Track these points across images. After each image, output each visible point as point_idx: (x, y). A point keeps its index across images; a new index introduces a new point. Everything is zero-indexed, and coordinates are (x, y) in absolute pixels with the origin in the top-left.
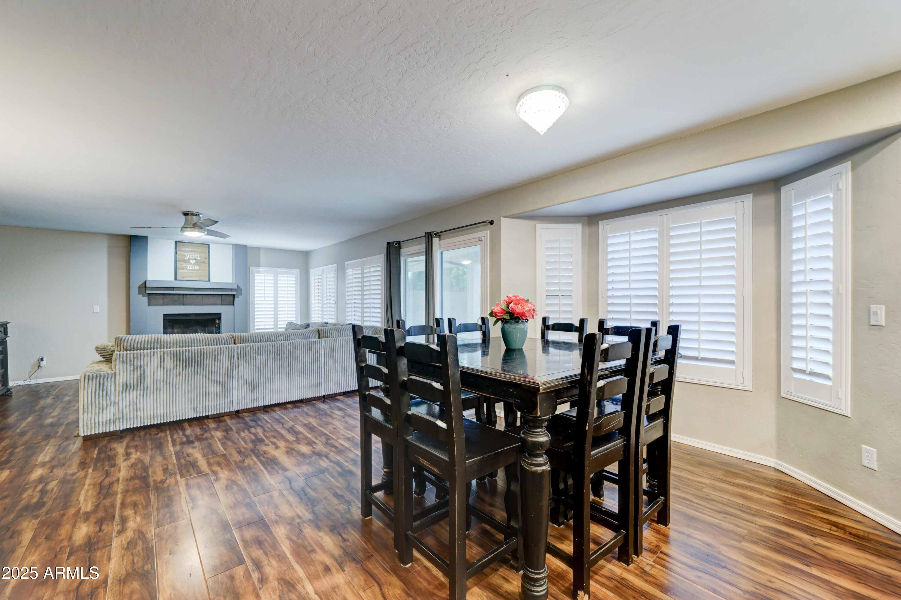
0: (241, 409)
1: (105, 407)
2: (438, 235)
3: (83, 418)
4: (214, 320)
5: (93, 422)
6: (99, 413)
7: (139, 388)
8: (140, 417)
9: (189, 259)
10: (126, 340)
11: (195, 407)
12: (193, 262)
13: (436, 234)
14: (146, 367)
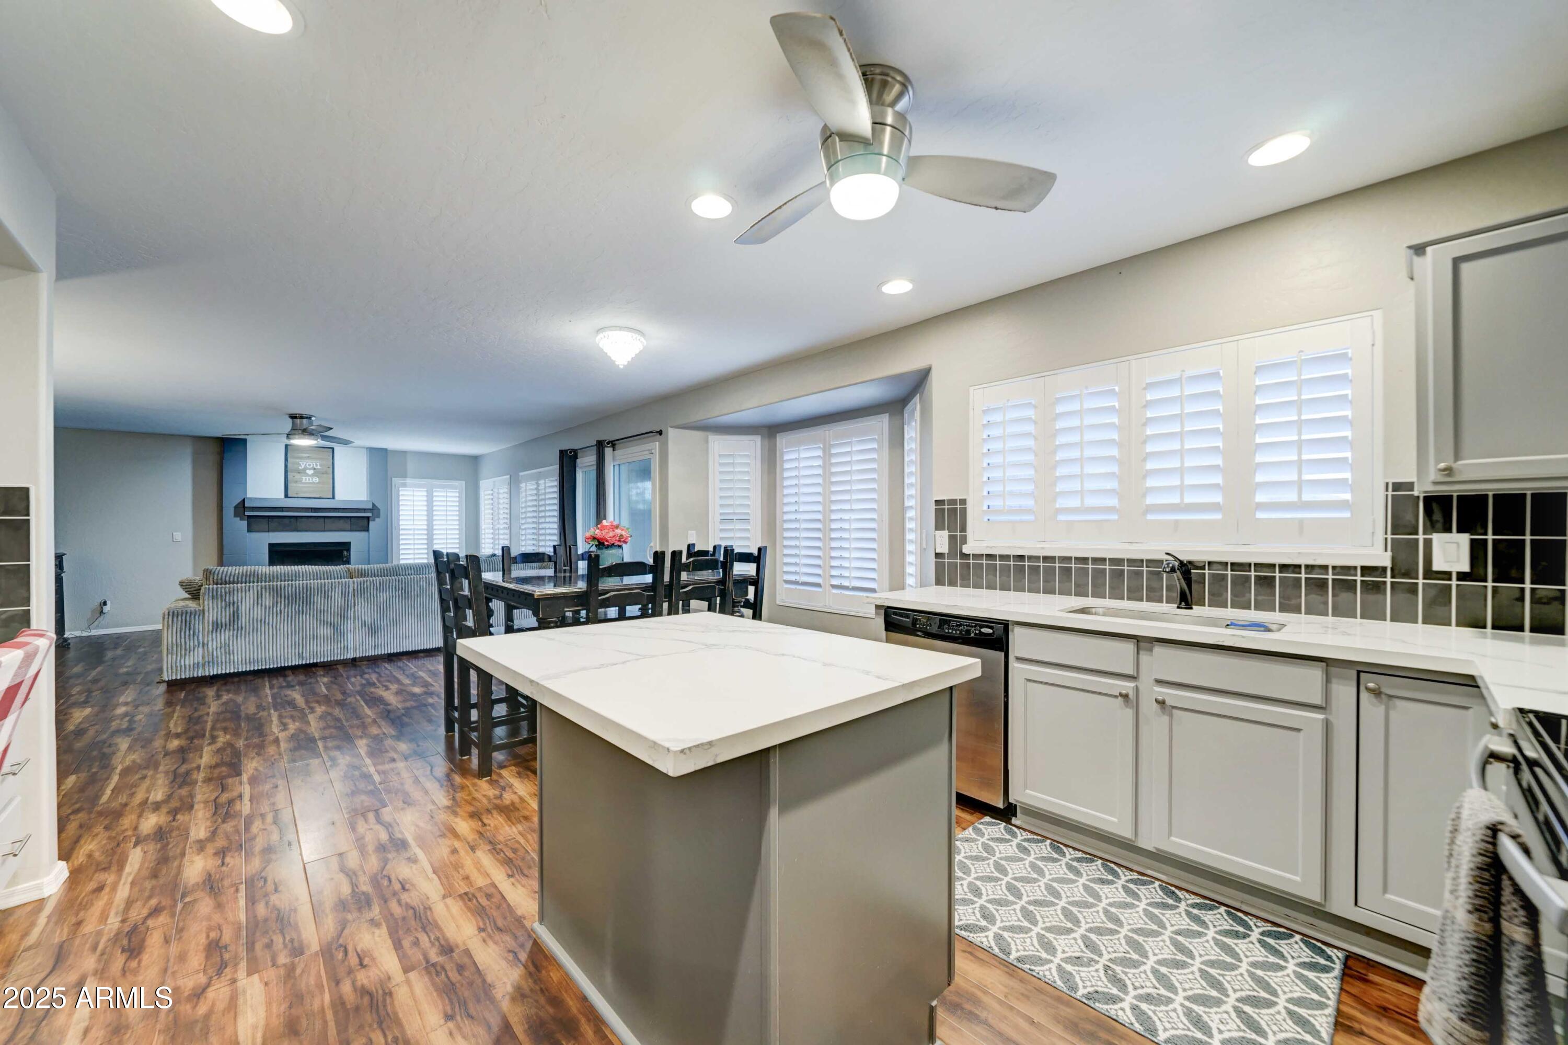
0: (358, 656)
1: (192, 648)
2: (613, 444)
3: (167, 661)
4: (341, 552)
5: (178, 664)
6: (185, 655)
7: (231, 628)
8: (234, 662)
9: (305, 469)
10: (216, 572)
11: (301, 652)
12: (310, 472)
13: (608, 443)
14: (240, 604)
